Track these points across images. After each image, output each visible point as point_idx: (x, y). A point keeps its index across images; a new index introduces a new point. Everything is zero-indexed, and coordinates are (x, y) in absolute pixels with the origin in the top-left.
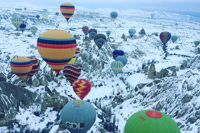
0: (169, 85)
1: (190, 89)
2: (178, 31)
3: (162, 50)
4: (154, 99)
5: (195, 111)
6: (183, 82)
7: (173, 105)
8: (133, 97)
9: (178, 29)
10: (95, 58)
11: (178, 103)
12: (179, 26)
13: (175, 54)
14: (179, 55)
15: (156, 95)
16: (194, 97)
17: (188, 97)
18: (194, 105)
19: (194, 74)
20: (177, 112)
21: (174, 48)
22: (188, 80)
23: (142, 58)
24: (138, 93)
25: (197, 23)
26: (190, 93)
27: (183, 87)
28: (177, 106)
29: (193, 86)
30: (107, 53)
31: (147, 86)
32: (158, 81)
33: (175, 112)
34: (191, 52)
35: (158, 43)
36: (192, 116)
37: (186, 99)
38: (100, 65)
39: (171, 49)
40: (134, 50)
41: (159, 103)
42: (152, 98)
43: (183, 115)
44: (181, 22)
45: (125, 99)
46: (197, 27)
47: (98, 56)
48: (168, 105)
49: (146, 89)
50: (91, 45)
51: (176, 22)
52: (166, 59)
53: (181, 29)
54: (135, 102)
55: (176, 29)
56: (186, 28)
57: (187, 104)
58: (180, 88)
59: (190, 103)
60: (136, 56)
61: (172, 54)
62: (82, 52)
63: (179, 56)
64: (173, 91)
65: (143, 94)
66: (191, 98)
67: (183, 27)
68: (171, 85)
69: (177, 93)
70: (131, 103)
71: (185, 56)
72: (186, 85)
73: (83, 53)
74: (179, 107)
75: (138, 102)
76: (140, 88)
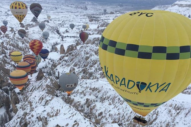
0: (78, 53)
1: (87, 54)
2: (60, 15)
3: (57, 34)
4: (72, 62)
5: (92, 63)
6: (84, 51)
7: (82, 62)
8: (61, 63)
9: (59, 13)
10: (21, 46)
11: (84, 61)
12: (59, 10)
13: (67, 36)
14: (71, 36)
15: (72, 60)
16: (90, 57)
17: (88, 57)
18: (91, 60)
19: (87, 46)
20: (85, 65)
21: (65, 32)
22: (86, 49)
23: (48, 42)
24: (63, 61)
25: (72, 6)
26: (88, 55)
27: (84, 53)
28: (84, 62)
29: (88, 52)
30: (24, 41)
31: (66, 57)
32: (71, 53)
33: (83, 65)
34: (77, 34)
35: (51, 29)
36: (91, 65)
37: (87, 58)
38: (27, 50)
39: (64, 33)
40: (41, 36)
41: (75, 63)
42: (70, 62)
43: (87, 65)
44: (59, 6)
45: (57, 65)
46: (73, 10)
47: (23, 44)
48: (79, 63)
49: (66, 58)
50: (10, 37)
51: (54, 6)
52: (63, 41)
53: (61, 12)
54: (63, 66)
55: (57, 13)
56: (65, 12)
57: (88, 60)
58: (83, 54)
59: (89, 60)
60: (43, 41)
61: (65, 37)
62: (9, 43)
63: (71, 38)
64: (80, 56)
65: (65, 61)
66: (89, 57)
67: (62, 11)
68: (79, 53)
69: (83, 57)
70: (61, 67)
71: (74, 37)
72: (85, 52)
73: (11, 43)
74: (85, 62)
75: (64, 65)
76: (63, 58)
